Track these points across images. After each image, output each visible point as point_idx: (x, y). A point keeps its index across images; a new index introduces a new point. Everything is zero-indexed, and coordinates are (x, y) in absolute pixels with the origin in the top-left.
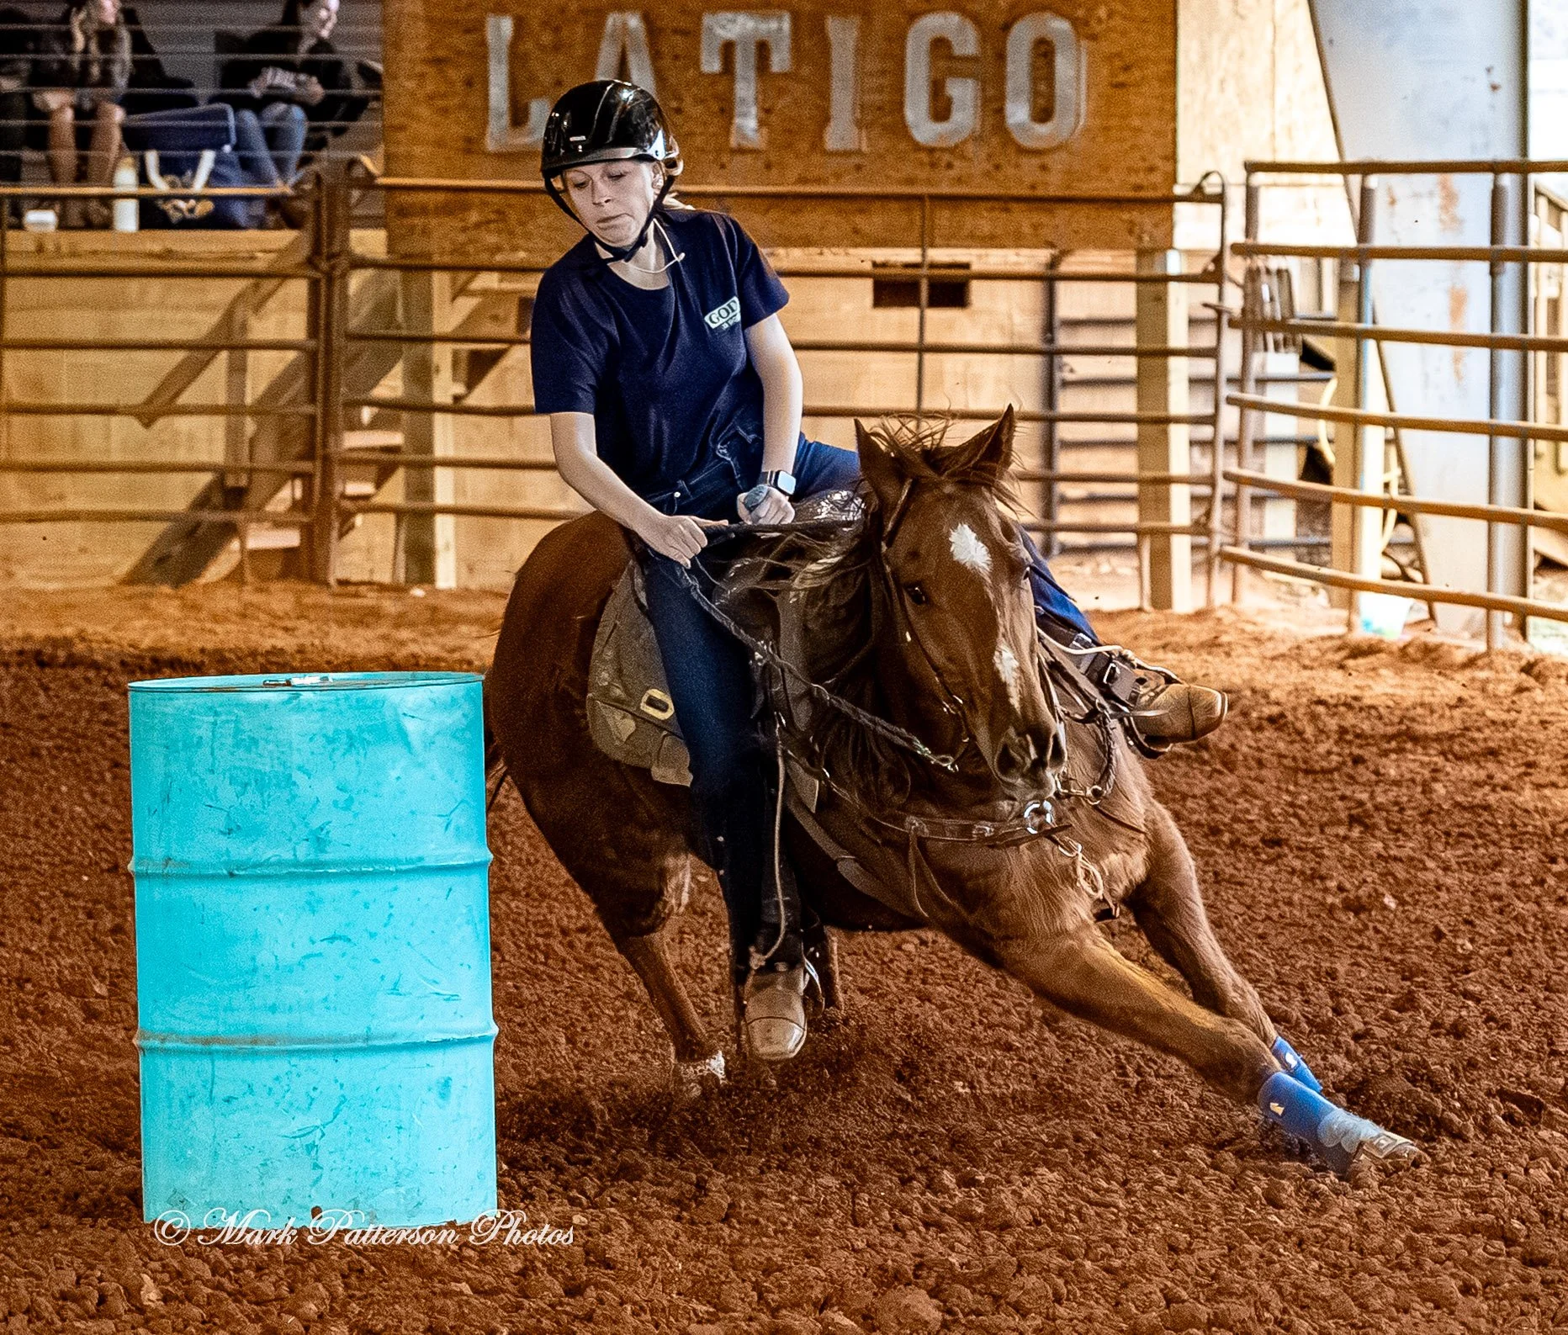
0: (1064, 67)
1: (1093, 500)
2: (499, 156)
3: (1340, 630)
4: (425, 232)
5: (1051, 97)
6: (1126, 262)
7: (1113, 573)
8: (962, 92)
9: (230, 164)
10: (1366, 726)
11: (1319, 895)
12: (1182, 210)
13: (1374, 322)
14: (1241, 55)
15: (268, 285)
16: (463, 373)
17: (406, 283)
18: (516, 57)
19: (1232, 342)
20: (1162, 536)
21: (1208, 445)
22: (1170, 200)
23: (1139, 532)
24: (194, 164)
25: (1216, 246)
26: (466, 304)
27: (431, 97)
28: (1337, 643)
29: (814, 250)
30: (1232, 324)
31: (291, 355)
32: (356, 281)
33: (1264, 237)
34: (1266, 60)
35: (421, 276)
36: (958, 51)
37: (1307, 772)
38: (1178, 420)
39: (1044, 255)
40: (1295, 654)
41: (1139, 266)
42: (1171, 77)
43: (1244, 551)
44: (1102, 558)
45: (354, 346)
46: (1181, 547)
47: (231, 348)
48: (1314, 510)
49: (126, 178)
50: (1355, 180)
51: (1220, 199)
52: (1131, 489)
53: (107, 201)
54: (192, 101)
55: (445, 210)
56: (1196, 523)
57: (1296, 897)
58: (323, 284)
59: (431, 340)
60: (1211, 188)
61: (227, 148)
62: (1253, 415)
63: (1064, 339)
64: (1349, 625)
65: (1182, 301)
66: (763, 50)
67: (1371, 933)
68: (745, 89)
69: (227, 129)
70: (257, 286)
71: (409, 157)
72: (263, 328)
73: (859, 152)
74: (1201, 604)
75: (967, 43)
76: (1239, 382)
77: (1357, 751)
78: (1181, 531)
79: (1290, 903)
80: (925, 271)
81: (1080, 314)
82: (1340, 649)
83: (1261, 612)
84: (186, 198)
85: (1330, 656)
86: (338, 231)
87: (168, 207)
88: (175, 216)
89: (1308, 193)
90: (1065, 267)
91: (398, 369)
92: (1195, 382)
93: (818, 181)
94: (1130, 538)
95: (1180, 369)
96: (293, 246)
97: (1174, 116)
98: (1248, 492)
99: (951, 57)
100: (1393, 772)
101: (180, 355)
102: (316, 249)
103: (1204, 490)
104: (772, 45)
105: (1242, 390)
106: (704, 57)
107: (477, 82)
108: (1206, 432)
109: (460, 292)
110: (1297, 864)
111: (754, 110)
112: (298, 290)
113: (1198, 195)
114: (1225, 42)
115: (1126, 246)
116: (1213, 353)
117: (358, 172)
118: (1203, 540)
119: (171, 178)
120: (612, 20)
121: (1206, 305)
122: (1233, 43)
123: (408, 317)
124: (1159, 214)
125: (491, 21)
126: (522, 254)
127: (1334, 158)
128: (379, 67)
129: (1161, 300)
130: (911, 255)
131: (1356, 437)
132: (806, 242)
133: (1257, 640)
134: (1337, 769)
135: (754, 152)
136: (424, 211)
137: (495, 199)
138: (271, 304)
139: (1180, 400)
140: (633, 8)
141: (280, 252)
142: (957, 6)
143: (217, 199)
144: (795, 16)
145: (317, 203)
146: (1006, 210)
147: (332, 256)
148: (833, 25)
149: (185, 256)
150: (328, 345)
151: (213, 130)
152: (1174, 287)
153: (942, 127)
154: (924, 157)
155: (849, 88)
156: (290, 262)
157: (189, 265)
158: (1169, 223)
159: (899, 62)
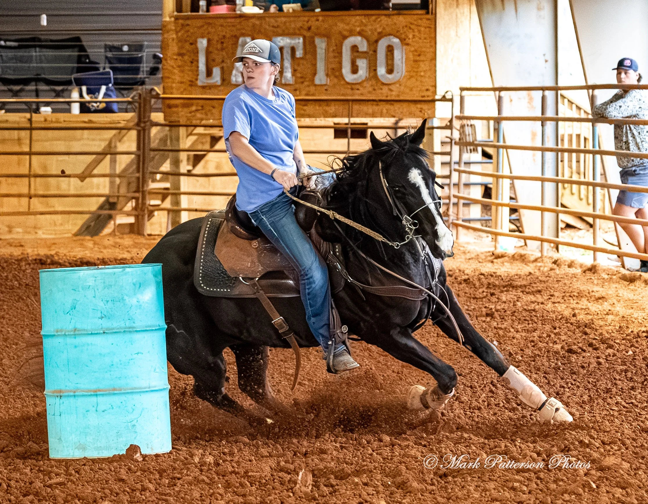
0: (397, 54)
2: (203, 87)
3: (492, 249)
4: (178, 113)
5: (393, 65)
8: (362, 64)
9: (112, 91)
12: (438, 104)
13: (504, 142)
14: (459, 50)
15: (124, 132)
16: (191, 163)
17: (171, 131)
18: (208, 53)
19: (456, 149)
22: (434, 101)
24: (98, 91)
25: (450, 116)
26: (193, 138)
27: (179, 66)
28: (491, 254)
29: (313, 119)
30: (456, 143)
31: (132, 156)
32: (154, 131)
33: (467, 113)
34: (467, 52)
35: (176, 128)
36: (360, 49)
39: (393, 120)
40: (477, 258)
42: (434, 58)
43: (460, 222)
45: (152, 154)
47: (111, 154)
48: (486, 208)
49: (75, 95)
50: (497, 93)
53: (69, 103)
54: (98, 69)
55: (185, 106)
58: (142, 132)
59: (179, 151)
60: (448, 96)
61: (110, 85)
62: (464, 175)
64: (496, 247)
65: (439, 136)
66: (293, 50)
68: (288, 64)
69: (110, 78)
70: (120, 133)
71: (172, 88)
72: (121, 147)
73: (327, 85)
75: (363, 47)
76: (458, 163)
80: (350, 126)
82: (492, 256)
83: (466, 243)
84: (96, 102)
85: (489, 258)
86: (147, 114)
87: (90, 106)
88: (93, 109)
89: (483, 98)
90: (401, 124)
91: (168, 162)
92: (443, 164)
93: (313, 95)
95: (438, 159)
96: (131, 119)
97: (435, 71)
98: (462, 201)
99: (358, 51)
101: (94, 157)
102: (140, 120)
103: (446, 201)
104: (296, 48)
105: (459, 166)
107: (195, 61)
108: (447, 181)
109: (190, 134)
111: (290, 70)
112: (133, 134)
113: (444, 99)
114: (453, 45)
115: (419, 117)
116: (449, 154)
117: (154, 93)
119: (90, 95)
120: (242, 40)
121: (447, 137)
122: (456, 45)
123: (171, 143)
124: (430, 106)
125: (200, 40)
126: (211, 121)
127: (491, 86)
128: (161, 56)
130: (345, 120)
131: (498, 182)
132: (309, 116)
133: (464, 253)
135: (290, 85)
136: (176, 106)
137: (201, 102)
138: (125, 138)
139: (439, 170)
140: (248, 36)
141: (128, 121)
142: (360, 34)
143: (107, 102)
144: (304, 38)
145: (140, 104)
146: (377, 105)
147: (145, 122)
148: (317, 41)
149: (96, 122)
150: (144, 153)
151: (105, 79)
152: (436, 132)
153: (355, 76)
154: (349, 86)
155: (323, 62)
156: (131, 124)
157: (97, 125)
158: (434, 109)
159: (340, 53)
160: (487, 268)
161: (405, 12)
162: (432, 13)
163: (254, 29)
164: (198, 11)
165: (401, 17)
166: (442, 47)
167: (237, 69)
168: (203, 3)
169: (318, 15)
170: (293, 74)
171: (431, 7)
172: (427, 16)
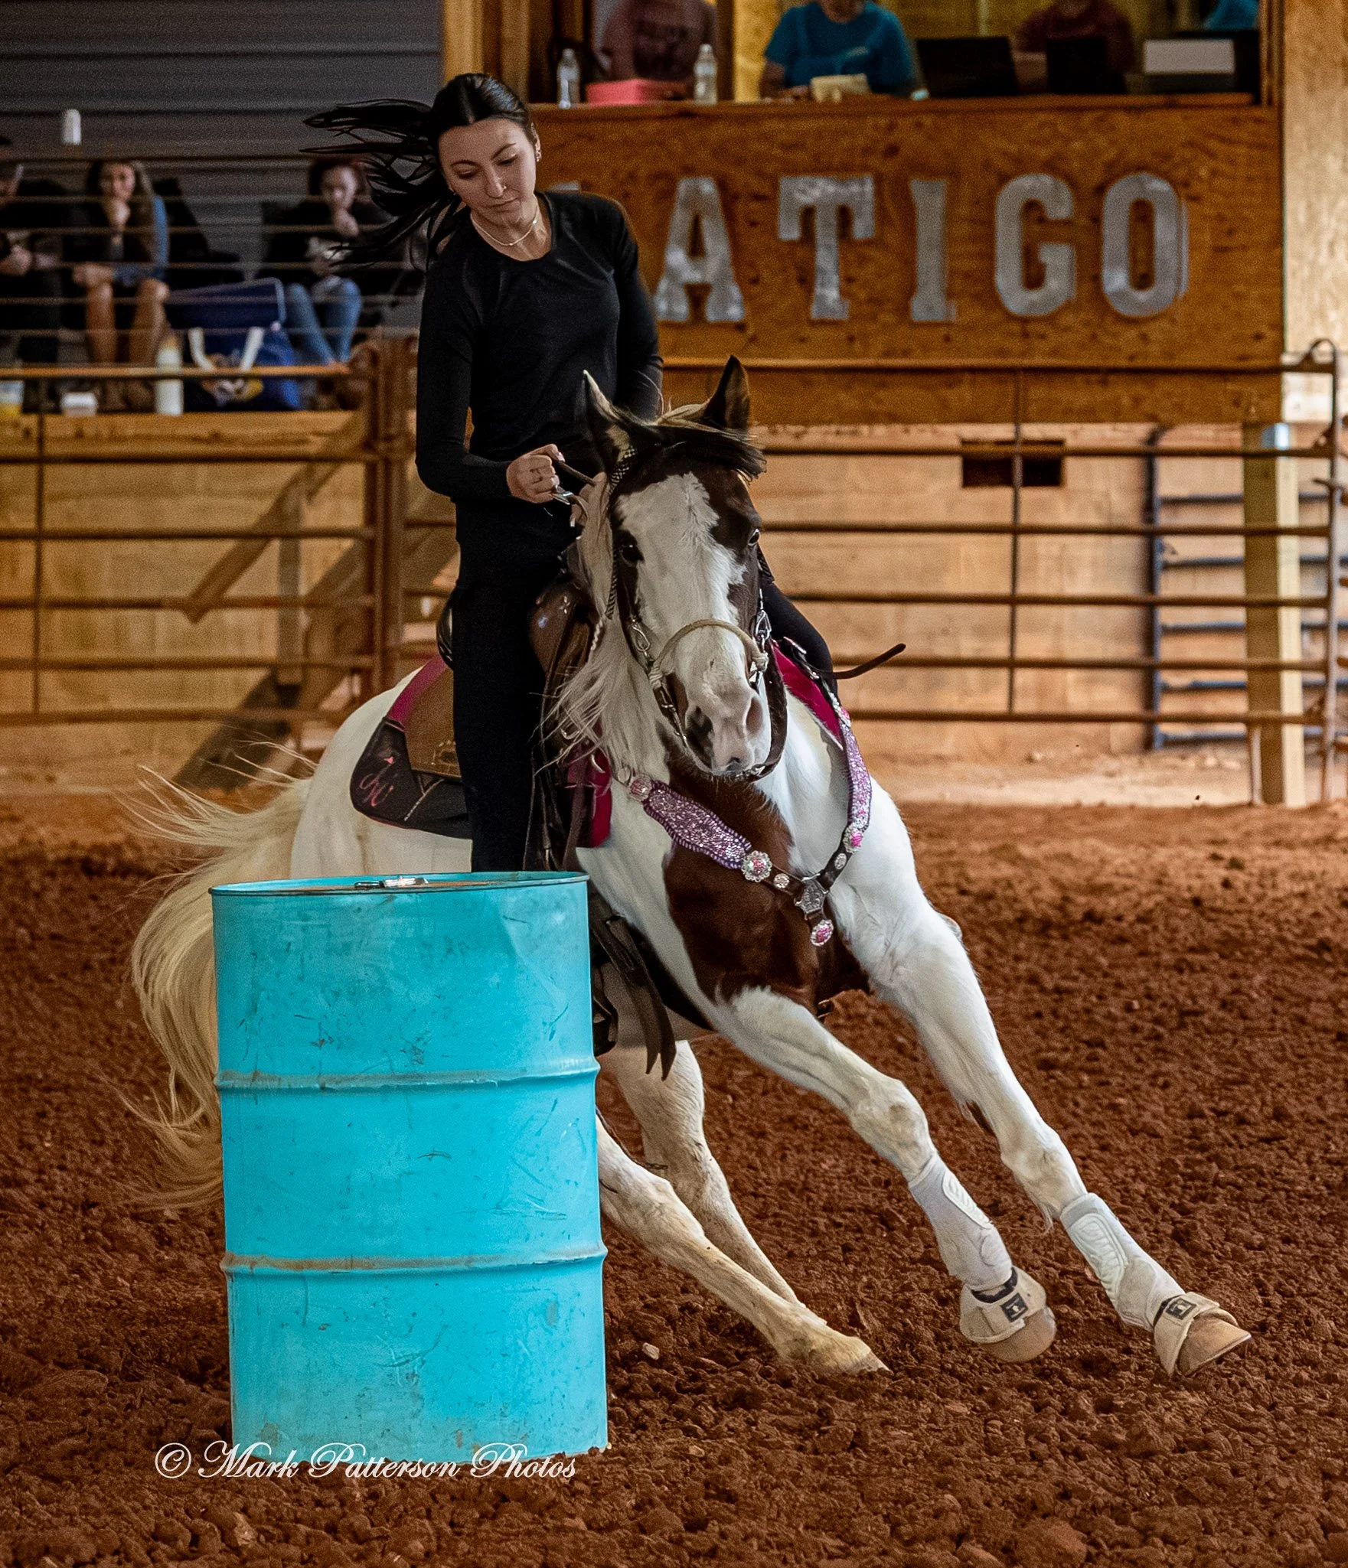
0: (1164, 230)
1: (1197, 689)
5: (1150, 262)
6: (1234, 437)
8: (1056, 258)
9: (281, 343)
12: (1292, 381)
15: (322, 469)
20: (1271, 727)
21: (1320, 629)
22: (1278, 370)
23: (1249, 722)
24: (241, 343)
25: (1325, 417)
29: (899, 428)
30: (1344, 501)
31: (347, 544)
36: (1051, 214)
38: (1290, 603)
39: (1142, 430)
41: (1245, 440)
42: (1278, 240)
44: (1206, 750)
45: (415, 535)
46: (1293, 738)
47: (283, 537)
49: (169, 358)
51: (1330, 368)
52: (1240, 677)
53: (150, 383)
54: (238, 277)
56: (1309, 711)
58: (381, 468)
60: (1322, 355)
61: (276, 326)
63: (1164, 519)
65: (1292, 478)
66: (845, 216)
68: (826, 258)
69: (275, 306)
70: (309, 473)
72: (314, 517)
73: (949, 324)
74: (1315, 797)
75: (1061, 207)
78: (1293, 720)
80: (1018, 448)
81: (1183, 492)
84: (233, 378)
87: (212, 388)
88: (221, 398)
90: (1167, 441)
92: (1306, 563)
93: (906, 353)
94: (1239, 729)
95: (1290, 549)
96: (346, 430)
97: (1280, 282)
99: (1042, 220)
101: (229, 545)
102: (373, 431)
103: (1317, 677)
104: (854, 210)
106: (782, 222)
108: (1317, 616)
111: (835, 279)
112: (353, 475)
113: (1308, 365)
114: (1334, 201)
115: (1231, 420)
116: (1325, 531)
118: (1315, 730)
119: (219, 357)
120: (683, 187)
121: (1318, 481)
124: (1268, 383)
129: (1270, 475)
130: (1002, 431)
132: (891, 418)
135: (834, 324)
138: (325, 490)
139: (1290, 582)
140: (706, 173)
141: (333, 435)
142: (1050, 167)
143: (266, 379)
144: (878, 181)
145: (374, 384)
146: (1104, 383)
147: (389, 438)
148: (918, 188)
149: (231, 441)
150: (387, 530)
151: (260, 306)
152: (1283, 465)
153: (1035, 296)
154: (1016, 327)
155: (935, 253)
156: (345, 445)
157: (239, 449)
158: (1277, 396)
159: (989, 224)
161: (1184, 99)
162: (1270, 102)
163: (720, 151)
164: (553, 96)
165: (1175, 117)
166: (1302, 207)
167: (673, 276)
168: (568, 76)
169: (921, 108)
170: (843, 293)
171: (1265, 83)
172: (1257, 112)
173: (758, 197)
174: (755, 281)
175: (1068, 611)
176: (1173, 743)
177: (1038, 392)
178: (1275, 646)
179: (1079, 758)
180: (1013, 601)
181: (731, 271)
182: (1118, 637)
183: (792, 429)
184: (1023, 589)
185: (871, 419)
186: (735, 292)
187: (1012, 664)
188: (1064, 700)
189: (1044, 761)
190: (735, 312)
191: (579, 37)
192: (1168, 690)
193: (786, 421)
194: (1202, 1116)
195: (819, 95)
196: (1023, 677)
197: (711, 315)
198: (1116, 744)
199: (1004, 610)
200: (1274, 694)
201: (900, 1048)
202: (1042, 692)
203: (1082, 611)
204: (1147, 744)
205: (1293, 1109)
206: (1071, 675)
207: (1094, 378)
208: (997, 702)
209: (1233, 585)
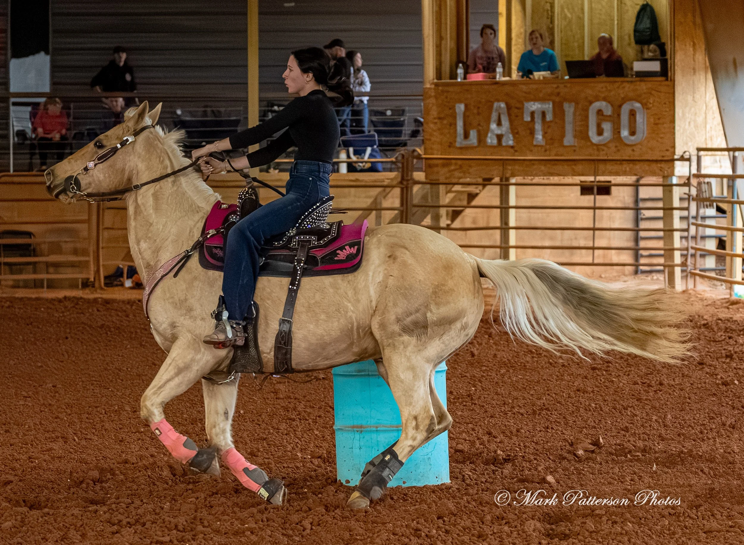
0: (639, 118)
1: (651, 256)
2: (461, 148)
3: (728, 296)
4: (438, 173)
5: (635, 127)
6: (660, 180)
7: (658, 279)
8: (607, 127)
9: (376, 152)
10: (734, 327)
11: (714, 380)
12: (677, 164)
13: (738, 198)
14: (696, 114)
15: (388, 190)
16: (450, 218)
17: (431, 188)
18: (465, 117)
19: (693, 206)
20: (671, 267)
21: (686, 238)
22: (673, 160)
23: (664, 266)
24: (364, 152)
25: (688, 174)
26: (451, 195)
27: (439, 129)
28: (727, 300)
29: (562, 177)
30: (693, 199)
31: (396, 212)
32: (416, 188)
33: (704, 172)
34: (704, 115)
35: (436, 186)
36: (605, 114)
37: (713, 341)
38: (677, 230)
39: (634, 178)
40: (714, 304)
41: (663, 181)
42: (673, 121)
43: (697, 272)
44: (654, 274)
45: (416, 209)
46: (678, 271)
47: (376, 210)
48: (721, 259)
49: (343, 156)
50: (731, 153)
51: (689, 160)
52: (662, 252)
53: (337, 163)
54: (363, 132)
55: (444, 165)
56: (682, 263)
57: (707, 381)
58: (405, 189)
59: (439, 207)
60: (686, 156)
61: (375, 147)
62: (700, 228)
63: (641, 205)
64: (731, 295)
65: (677, 193)
66: (544, 114)
67: (730, 392)
68: (538, 126)
69: (375, 141)
70: (384, 190)
71: (431, 149)
72: (386, 204)
73: (575, 146)
74: (684, 289)
75: (608, 111)
76: (695, 218)
77: (730, 335)
78: (678, 265)
79: (705, 383)
80: (596, 183)
81: (647, 197)
82: (727, 302)
83: (704, 291)
84: (362, 162)
85: (725, 305)
86: (410, 173)
87: (356, 165)
88: (359, 168)
89: (718, 158)
90: (642, 182)
91: (429, 217)
92: (682, 218)
93: (561, 155)
94: (661, 268)
95: (677, 214)
96: (395, 178)
97: (674, 134)
98: (699, 253)
99: (603, 115)
100: (741, 341)
101: (360, 212)
102: (403, 178)
103: (685, 252)
104: (546, 112)
105: (697, 220)
106: (525, 116)
107: (453, 125)
108: (686, 234)
109: (449, 191)
110: (708, 370)
111: (541, 133)
112: (397, 191)
113: (682, 159)
114: (690, 109)
115: (659, 175)
116: (687, 209)
117: (416, 154)
118: (685, 268)
119: (358, 156)
120: (496, 105)
121: (685, 194)
122: (693, 109)
123: (432, 200)
124: (670, 164)
125: (457, 105)
126: (468, 179)
127: (724, 146)
128: (422, 120)
129: (671, 192)
130: (592, 179)
131: (732, 235)
132: (559, 175)
133: (702, 300)
134: (723, 340)
135: (541, 146)
136: (437, 165)
137: (459, 162)
138: (390, 195)
139: (677, 224)
140: (502, 101)
141: (392, 179)
142: (604, 99)
143: (372, 163)
144: (554, 103)
145: (403, 164)
146: (621, 164)
147: (408, 180)
148: (566, 106)
149: (362, 181)
150: (407, 209)
151: (371, 140)
152: (675, 188)
153: (601, 138)
154: (595, 147)
155: (571, 125)
156: (395, 183)
157: (363, 184)
158: (673, 168)
159: (587, 117)
160: (724, 314)
161: (646, 79)
162: (671, 80)
163: (507, 94)
164: (456, 78)
165: (643, 84)
166: (681, 111)
167: (493, 131)
168: (460, 71)
169: (567, 81)
170: (544, 136)
171: (669, 74)
172: (666, 83)
173: (517, 108)
174: (517, 133)
175: (612, 232)
176: (643, 272)
177: (602, 166)
178: (672, 243)
179: (615, 277)
180: (594, 229)
181: (510, 131)
182: (627, 240)
183: (530, 178)
184: (597, 225)
185: (552, 174)
186: (511, 136)
187: (593, 248)
188: (611, 259)
189: (605, 278)
190: (511, 143)
191: (465, 60)
192: (642, 256)
193: (528, 175)
194: (638, 384)
195: (536, 78)
196: (597, 252)
197: (504, 144)
198: (627, 272)
199: (592, 232)
200: (672, 257)
201: (551, 364)
202: (604, 256)
203: (616, 232)
204: (636, 272)
205: (665, 382)
206: (613, 252)
207: (618, 162)
208: (589, 260)
209: (660, 225)
